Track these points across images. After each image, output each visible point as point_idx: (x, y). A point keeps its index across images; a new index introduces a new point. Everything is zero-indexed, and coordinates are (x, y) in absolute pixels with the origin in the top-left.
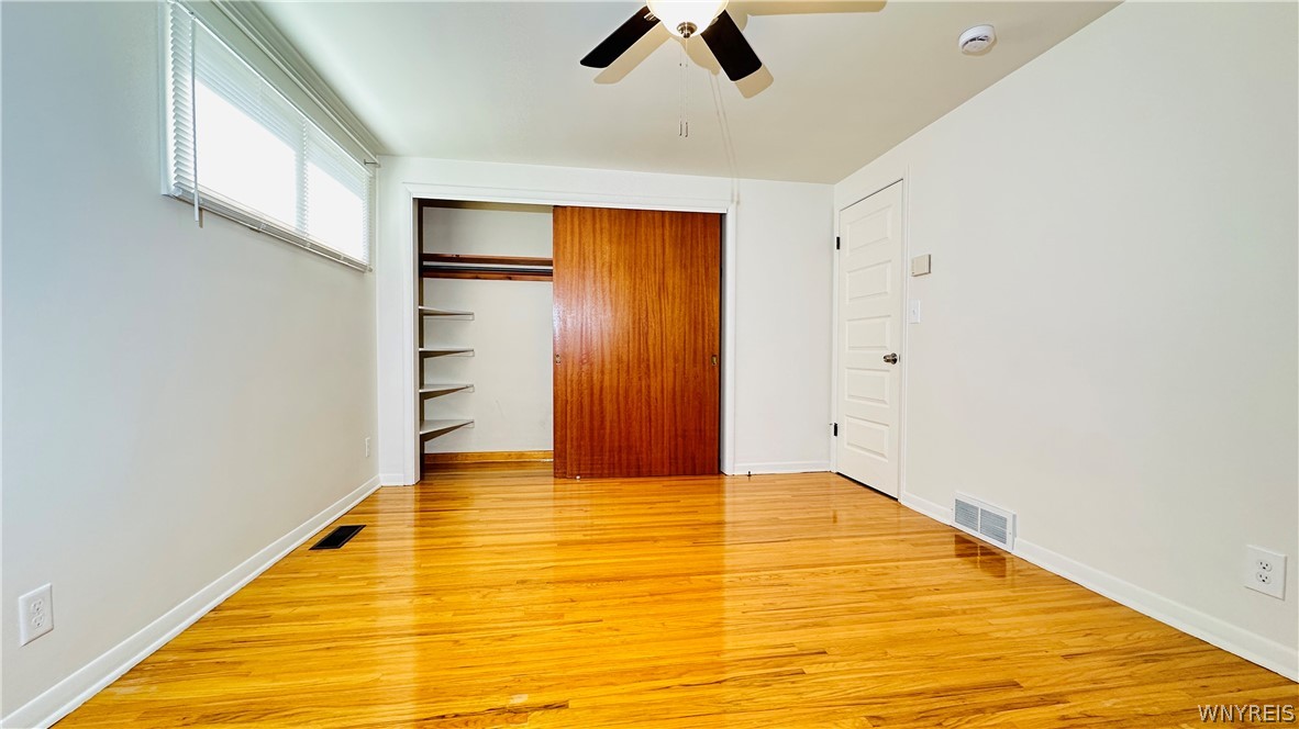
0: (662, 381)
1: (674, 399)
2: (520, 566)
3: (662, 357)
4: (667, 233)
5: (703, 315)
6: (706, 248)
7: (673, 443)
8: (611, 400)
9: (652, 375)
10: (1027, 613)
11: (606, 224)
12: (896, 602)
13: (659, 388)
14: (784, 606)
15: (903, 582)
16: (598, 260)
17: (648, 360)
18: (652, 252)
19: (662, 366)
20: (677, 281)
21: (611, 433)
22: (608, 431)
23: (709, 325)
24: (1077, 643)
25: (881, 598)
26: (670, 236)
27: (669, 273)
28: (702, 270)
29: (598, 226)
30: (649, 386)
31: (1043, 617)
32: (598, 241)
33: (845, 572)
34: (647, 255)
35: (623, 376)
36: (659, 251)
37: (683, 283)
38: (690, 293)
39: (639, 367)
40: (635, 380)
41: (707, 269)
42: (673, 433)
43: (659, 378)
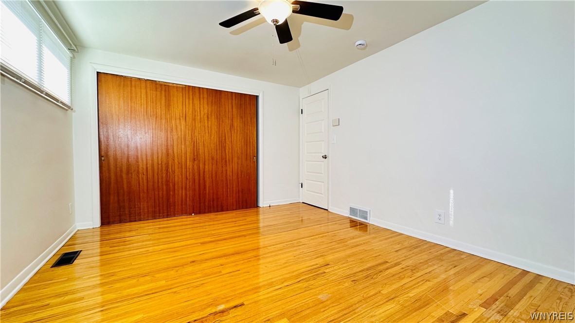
0: (232, 168)
1: (238, 175)
2: (187, 256)
3: (232, 157)
4: (234, 102)
5: (250, 138)
6: (251, 110)
7: (237, 195)
8: (209, 177)
9: (228, 165)
10: (381, 241)
11: (205, 96)
12: (343, 244)
13: (231, 171)
14: (307, 252)
15: (342, 237)
16: (202, 112)
17: (226, 158)
18: (227, 110)
19: (232, 161)
20: (238, 124)
21: (209, 192)
22: (207, 192)
23: (253, 143)
24: (397, 247)
25: (338, 244)
26: (235, 103)
27: (235, 120)
28: (249, 119)
29: (202, 96)
30: (226, 170)
31: (386, 241)
32: (202, 103)
33: (322, 237)
34: (225, 111)
35: (214, 166)
36: (230, 110)
37: (241, 125)
38: (244, 129)
39: (222, 161)
40: (220, 167)
41: (251, 119)
42: (237, 191)
43: (231, 167)
